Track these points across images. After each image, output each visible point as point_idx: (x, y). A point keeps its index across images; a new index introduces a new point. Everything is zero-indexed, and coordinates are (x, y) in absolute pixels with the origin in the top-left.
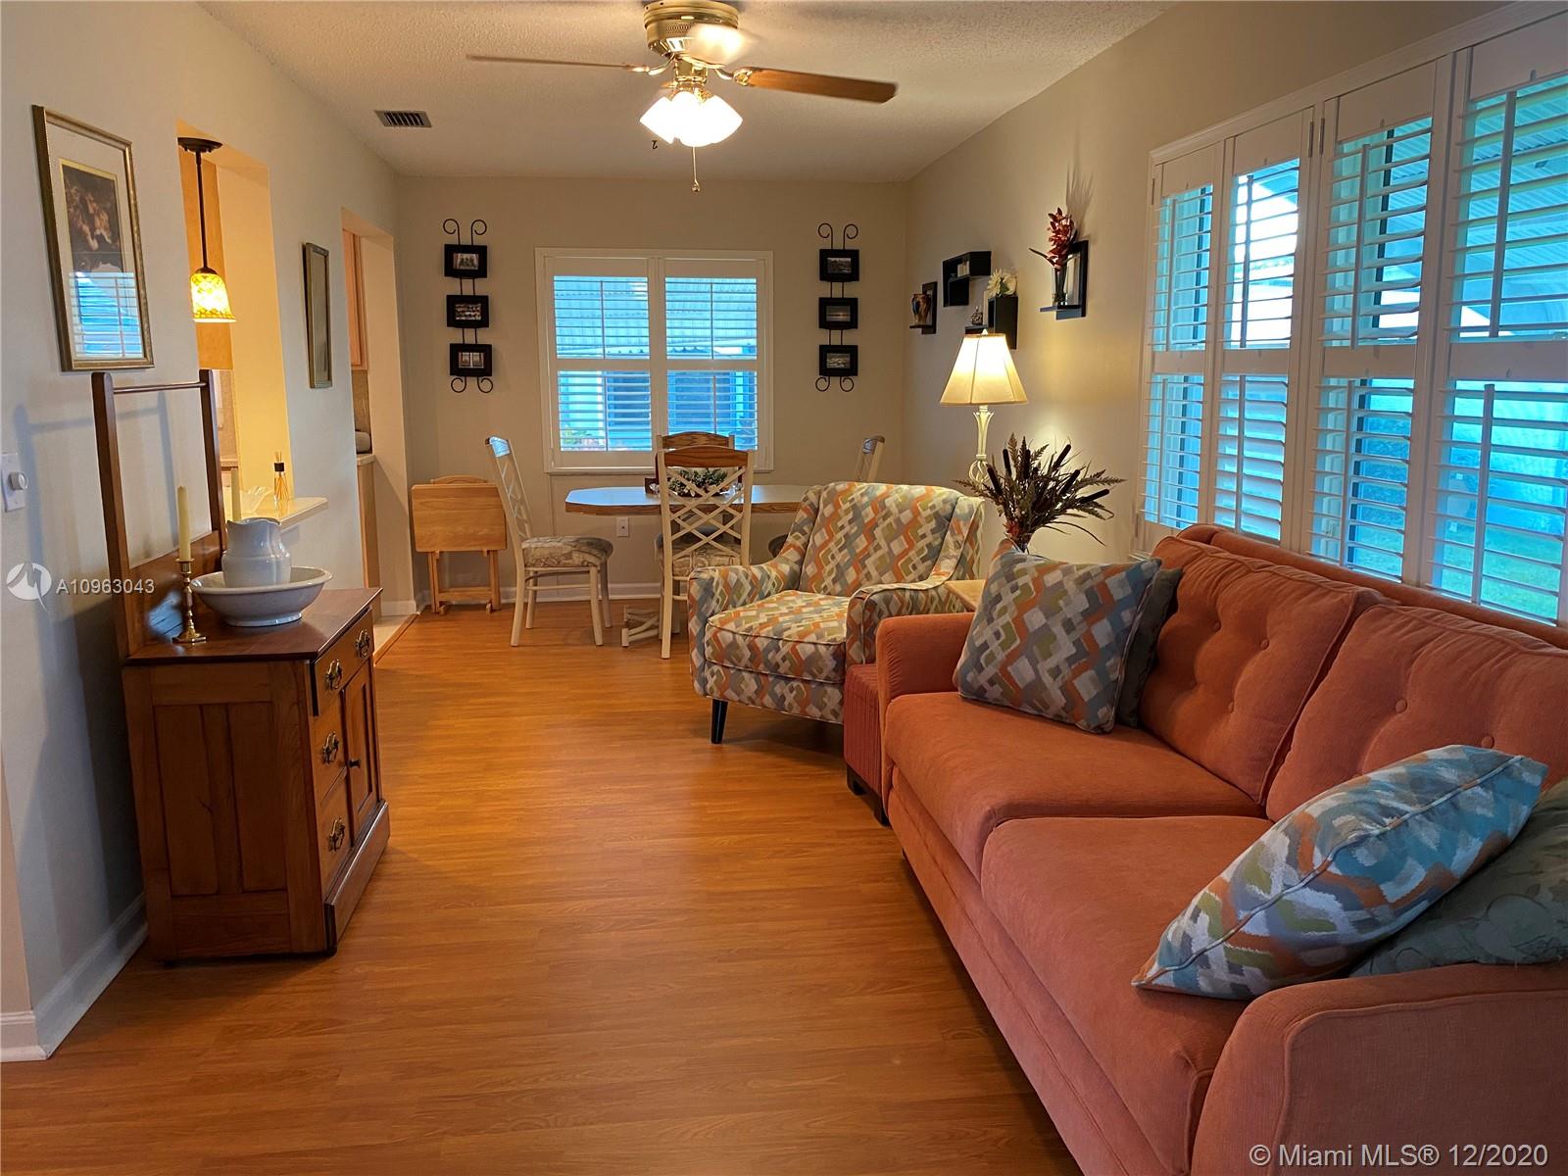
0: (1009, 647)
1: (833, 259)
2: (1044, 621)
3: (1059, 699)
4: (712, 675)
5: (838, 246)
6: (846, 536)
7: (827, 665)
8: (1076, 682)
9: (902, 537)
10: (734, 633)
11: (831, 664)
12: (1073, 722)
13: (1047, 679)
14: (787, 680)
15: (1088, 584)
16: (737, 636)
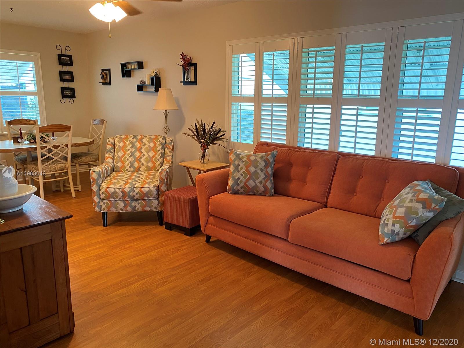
0: (246, 178)
1: (63, 58)
2: (255, 170)
3: (262, 189)
4: (104, 204)
5: (64, 53)
6: (131, 152)
7: (154, 193)
8: (266, 184)
9: (152, 151)
10: (114, 188)
11: (155, 193)
12: (264, 194)
13: (259, 185)
14: (136, 200)
15: (264, 159)
16: (116, 189)
